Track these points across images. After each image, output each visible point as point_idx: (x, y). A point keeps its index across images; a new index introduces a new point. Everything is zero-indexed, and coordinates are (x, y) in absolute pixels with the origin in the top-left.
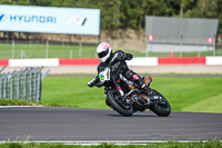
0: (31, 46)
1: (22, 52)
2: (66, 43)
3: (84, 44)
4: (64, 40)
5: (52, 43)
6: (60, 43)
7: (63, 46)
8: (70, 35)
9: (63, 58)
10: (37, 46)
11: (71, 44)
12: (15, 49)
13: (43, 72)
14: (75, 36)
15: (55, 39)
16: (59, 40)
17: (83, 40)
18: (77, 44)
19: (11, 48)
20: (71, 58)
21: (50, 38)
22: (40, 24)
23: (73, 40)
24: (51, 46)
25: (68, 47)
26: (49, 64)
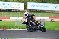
0: (42, 13)
1: (39, 15)
2: (51, 13)
3: (56, 13)
4: (50, 12)
5: (47, 13)
6: (49, 13)
7: (50, 14)
8: (52, 11)
9: (50, 17)
10: (43, 13)
11: (52, 13)
12: (38, 14)
13: (45, 20)
14: (53, 11)
15: (48, 12)
16: (49, 12)
17: (56, 12)
18: (54, 13)
19: (36, 14)
20: (52, 17)
21: (47, 11)
22: (44, 8)
23: (53, 12)
24: (47, 14)
25: (52, 14)
26: (47, 18)
